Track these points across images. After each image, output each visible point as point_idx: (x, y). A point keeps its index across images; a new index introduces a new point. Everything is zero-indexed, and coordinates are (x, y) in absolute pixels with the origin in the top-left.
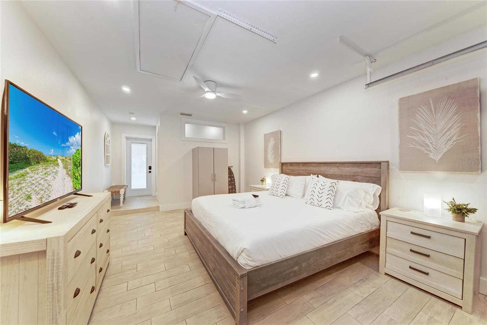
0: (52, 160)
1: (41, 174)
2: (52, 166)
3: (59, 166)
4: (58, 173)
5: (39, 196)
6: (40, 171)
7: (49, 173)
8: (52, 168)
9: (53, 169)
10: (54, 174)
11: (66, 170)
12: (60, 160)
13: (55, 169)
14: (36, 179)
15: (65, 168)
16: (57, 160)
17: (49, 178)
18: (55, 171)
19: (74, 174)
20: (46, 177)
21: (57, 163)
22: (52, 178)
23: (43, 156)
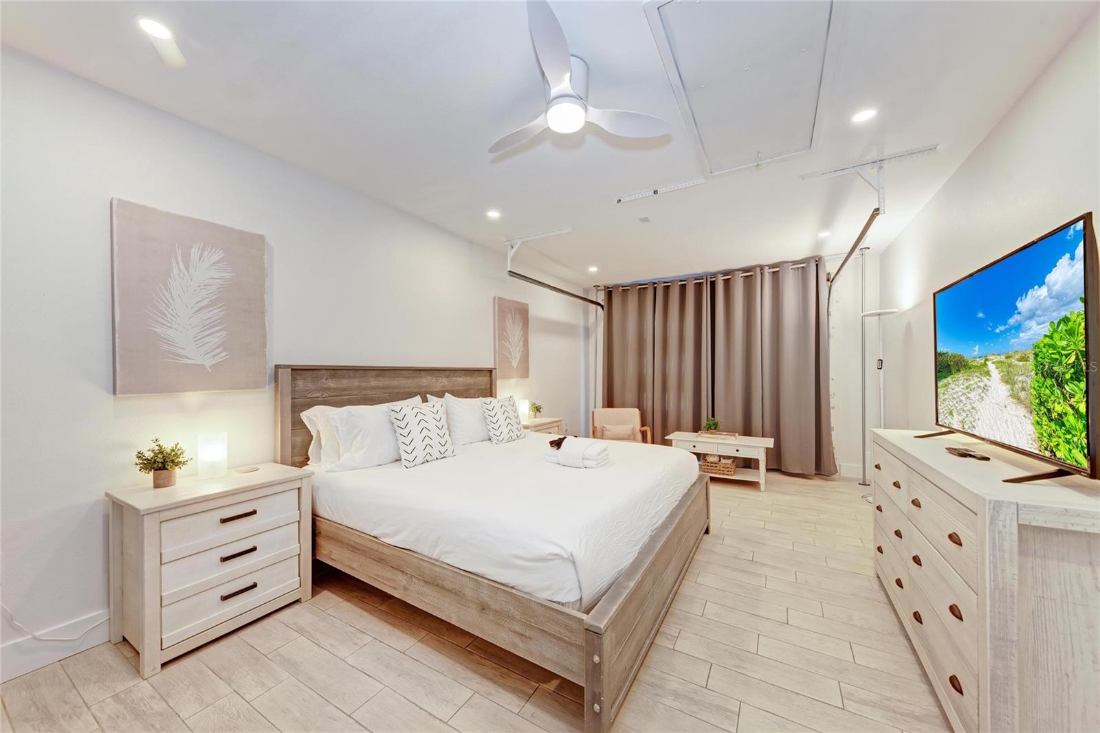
0: (977, 366)
1: (962, 386)
2: (976, 376)
3: (990, 376)
4: (988, 390)
5: (961, 418)
6: (961, 382)
7: (972, 388)
8: (976, 380)
9: (979, 381)
10: (981, 391)
11: (1009, 387)
12: (993, 363)
13: (981, 381)
14: (957, 393)
15: (1007, 382)
16: (986, 364)
17: (972, 395)
18: (981, 384)
19: (1041, 403)
20: (968, 393)
21: (986, 370)
22: (978, 397)
23: (963, 361)
